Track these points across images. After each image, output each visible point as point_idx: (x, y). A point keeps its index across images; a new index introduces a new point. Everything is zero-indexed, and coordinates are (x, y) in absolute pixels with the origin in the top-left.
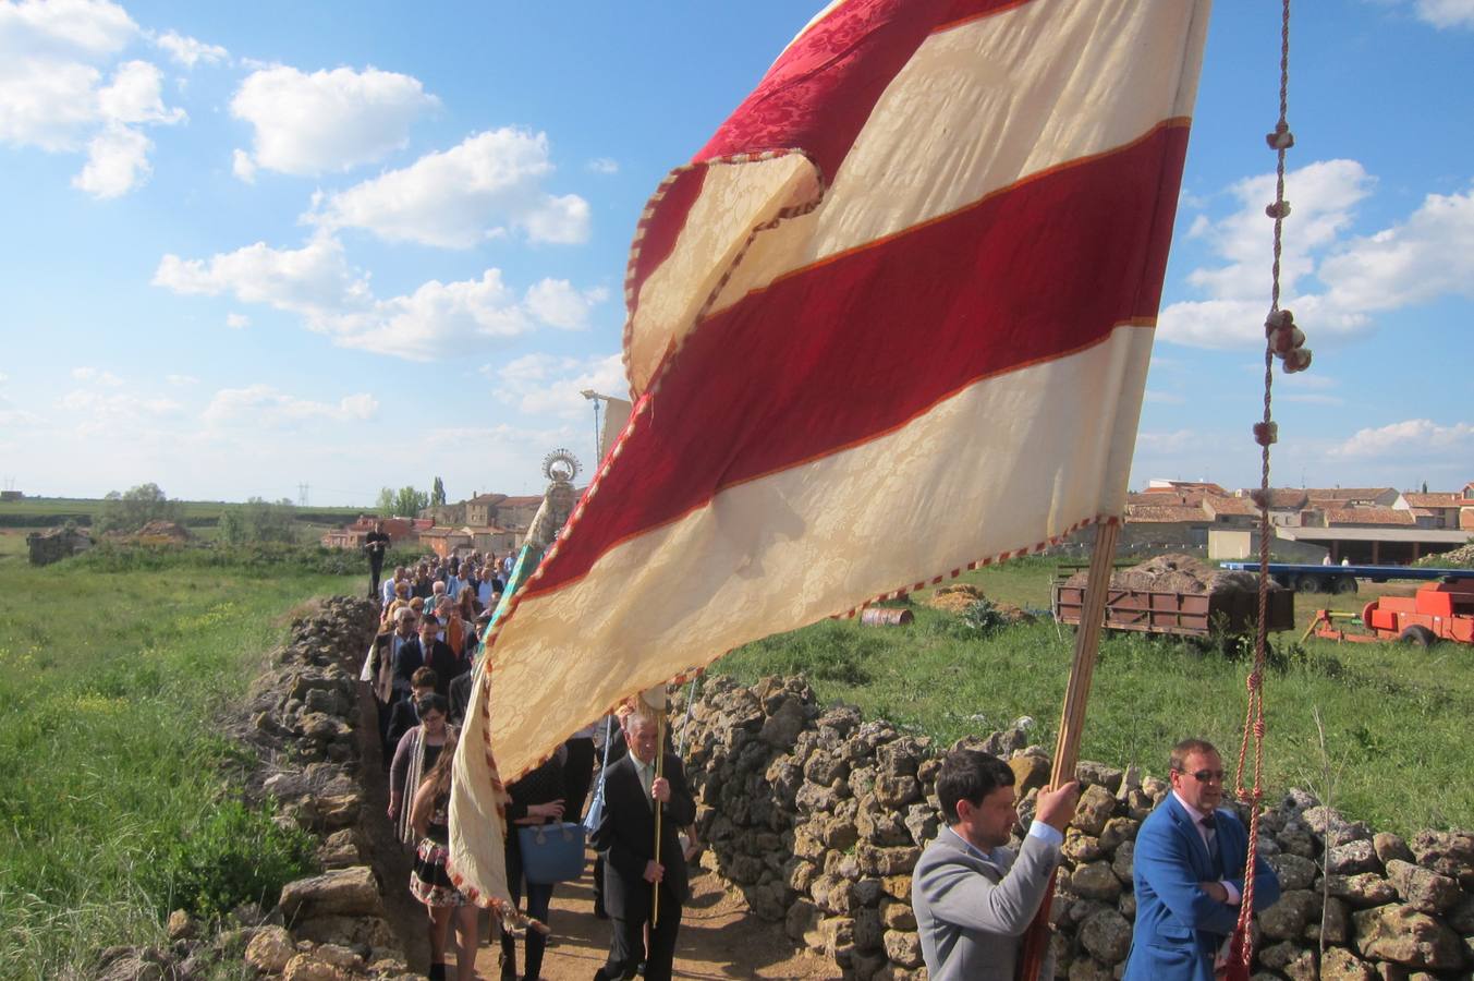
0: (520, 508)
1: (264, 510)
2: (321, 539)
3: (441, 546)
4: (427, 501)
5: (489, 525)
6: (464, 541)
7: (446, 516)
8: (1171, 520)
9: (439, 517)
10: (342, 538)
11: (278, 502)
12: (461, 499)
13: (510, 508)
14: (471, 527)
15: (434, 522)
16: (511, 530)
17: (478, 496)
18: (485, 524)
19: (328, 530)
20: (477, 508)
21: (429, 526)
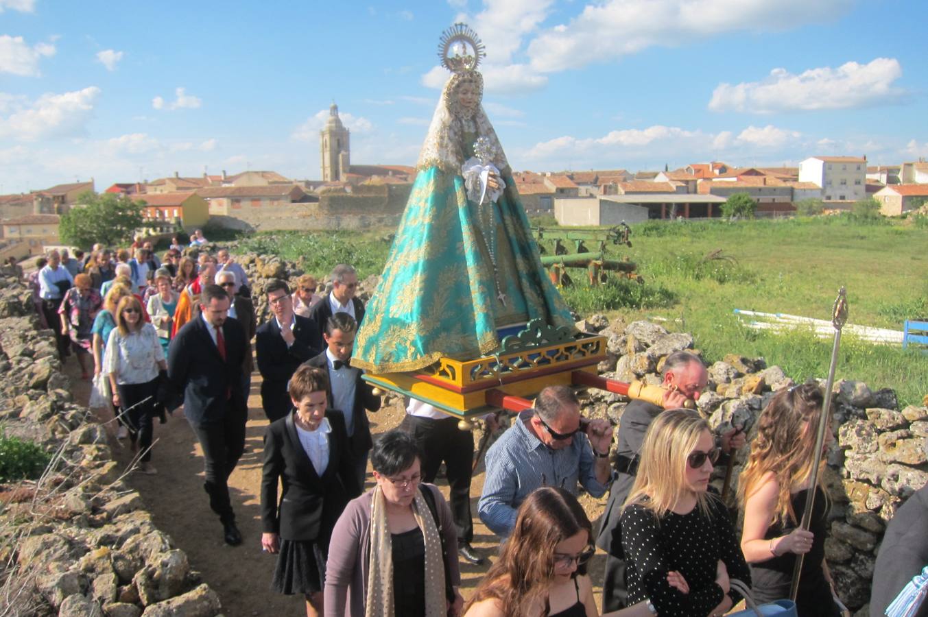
8: (526, 193)
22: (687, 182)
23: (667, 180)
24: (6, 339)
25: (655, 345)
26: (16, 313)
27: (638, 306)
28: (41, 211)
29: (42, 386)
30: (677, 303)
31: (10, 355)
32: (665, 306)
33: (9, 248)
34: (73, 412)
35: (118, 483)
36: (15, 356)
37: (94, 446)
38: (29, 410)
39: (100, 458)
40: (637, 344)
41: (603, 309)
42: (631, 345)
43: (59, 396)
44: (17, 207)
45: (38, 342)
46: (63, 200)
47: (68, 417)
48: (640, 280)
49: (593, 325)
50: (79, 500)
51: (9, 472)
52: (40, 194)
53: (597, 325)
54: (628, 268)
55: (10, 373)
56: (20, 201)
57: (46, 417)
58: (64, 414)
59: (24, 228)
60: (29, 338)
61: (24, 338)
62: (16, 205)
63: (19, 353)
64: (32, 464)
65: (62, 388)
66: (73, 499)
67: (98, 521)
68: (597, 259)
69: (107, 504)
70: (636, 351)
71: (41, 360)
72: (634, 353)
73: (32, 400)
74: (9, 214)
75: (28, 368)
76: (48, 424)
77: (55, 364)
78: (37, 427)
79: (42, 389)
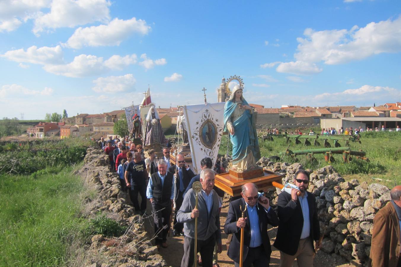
0: (93, 118)
1: (9, 121)
2: (27, 130)
3: (68, 131)
4: (61, 117)
5: (83, 123)
6: (75, 129)
7: (69, 121)
8: (308, 116)
9: (66, 121)
10: (34, 129)
11: (13, 118)
12: (73, 116)
14: (78, 124)
15: (65, 123)
16: (91, 125)
17: (79, 114)
18: (82, 123)
19: (29, 127)
20: (79, 118)
21: (63, 125)
22: (385, 112)
23: (375, 111)
24: (101, 176)
25: (383, 195)
26: (103, 164)
27: (367, 173)
28: (107, 121)
29: (115, 196)
30: (386, 172)
31: (103, 183)
32: (380, 173)
33: (95, 135)
34: (129, 209)
35: (148, 241)
36: (105, 183)
37: (138, 224)
38: (112, 207)
39: (140, 230)
40: (374, 194)
41: (350, 173)
42: (372, 195)
43: (122, 201)
44: (99, 119)
45: (113, 178)
46: (115, 116)
47: (127, 211)
48: (368, 160)
49: (352, 184)
50: (135, 248)
51: (107, 233)
52: (107, 114)
53: (354, 184)
54: (362, 154)
55: (103, 190)
56: (100, 117)
57: (119, 211)
58: (126, 209)
59: (101, 127)
60: (109, 176)
61: (107, 175)
62: (97, 118)
63: (106, 182)
64: (116, 230)
65: (123, 198)
66: (132, 247)
67: (142, 257)
68: (347, 150)
69: (145, 250)
70: (374, 198)
71: (114, 185)
72: (373, 199)
73: (113, 202)
74: (96, 122)
75: (110, 188)
76: (120, 213)
77: (120, 187)
78: (116, 214)
79: (116, 198)
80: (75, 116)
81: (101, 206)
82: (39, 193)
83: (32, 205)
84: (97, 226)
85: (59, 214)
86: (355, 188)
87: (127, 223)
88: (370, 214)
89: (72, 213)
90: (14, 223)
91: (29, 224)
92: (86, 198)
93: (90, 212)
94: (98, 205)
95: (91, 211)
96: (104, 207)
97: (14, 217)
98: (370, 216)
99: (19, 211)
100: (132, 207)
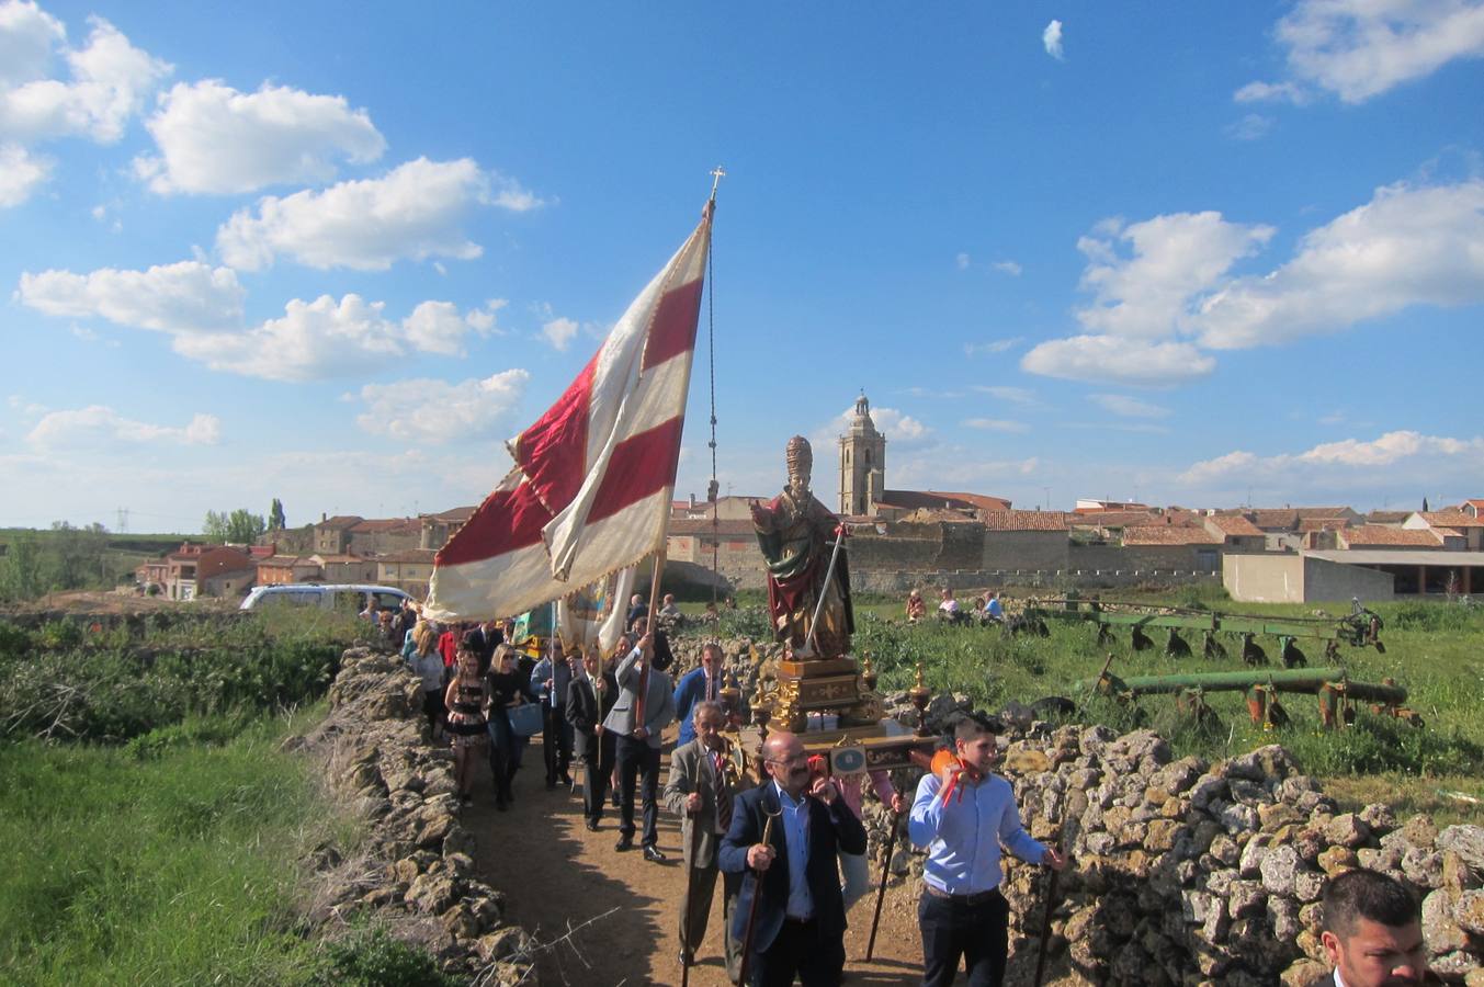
0: (379, 532)
1: (71, 537)
2: (136, 570)
3: (285, 578)
4: (263, 525)
5: (343, 552)
6: (313, 572)
7: (290, 543)
8: (1175, 543)
9: (281, 543)
10: (161, 569)
11: (87, 527)
12: (306, 523)
13: (368, 532)
14: (320, 555)
15: (275, 550)
16: (369, 559)
17: (327, 519)
18: (337, 551)
19: (146, 560)
20: (328, 533)
21: (269, 554)
22: (1465, 530)
23: (1427, 526)
24: (385, 759)
26: (398, 713)
27: (1417, 770)
28: (430, 545)
29: (434, 844)
31: (391, 788)
32: (1467, 774)
34: (483, 901)
36: (398, 789)
37: (513, 967)
38: (419, 890)
40: (1462, 869)
41: (1350, 771)
42: (1452, 872)
43: (459, 863)
44: (399, 538)
45: (430, 768)
47: (475, 909)
48: (1416, 720)
49: (1367, 824)
52: (431, 520)
53: (1375, 823)
54: (1394, 697)
55: (390, 816)
56: (404, 530)
57: (441, 908)
58: (467, 901)
59: (405, 568)
60: (418, 759)
61: (410, 758)
62: (391, 534)
63: (404, 784)
65: (463, 851)
68: (1335, 681)
70: (1463, 886)
71: (434, 798)
72: (1459, 888)
73: (422, 870)
74: (388, 546)
75: (415, 812)
76: (446, 918)
77: (454, 808)
78: (430, 921)
79: (435, 851)
80: (315, 523)
81: (374, 883)
82: (147, 821)
83: (107, 870)
84: (349, 973)
85: (208, 913)
86: (1382, 841)
87: (472, 960)
88: (1447, 953)
89: (258, 910)
90: (33, 944)
91: (88, 949)
92: (320, 848)
93: (330, 910)
94: (364, 878)
95: (334, 904)
96: (383, 892)
97: (34, 920)
98: (1450, 959)
99: (56, 894)
100: (494, 894)
